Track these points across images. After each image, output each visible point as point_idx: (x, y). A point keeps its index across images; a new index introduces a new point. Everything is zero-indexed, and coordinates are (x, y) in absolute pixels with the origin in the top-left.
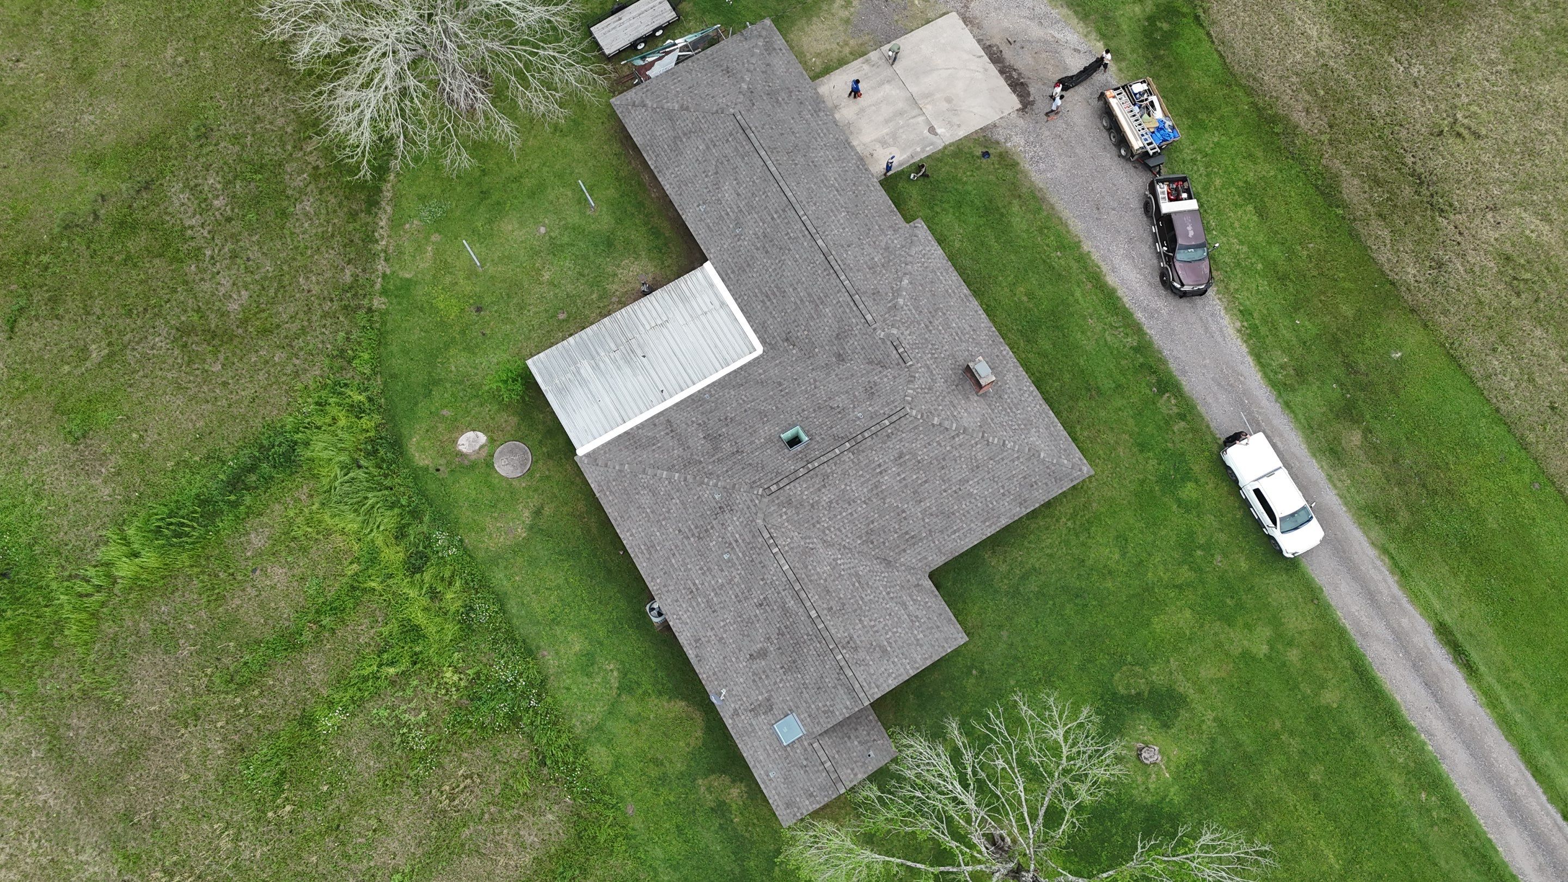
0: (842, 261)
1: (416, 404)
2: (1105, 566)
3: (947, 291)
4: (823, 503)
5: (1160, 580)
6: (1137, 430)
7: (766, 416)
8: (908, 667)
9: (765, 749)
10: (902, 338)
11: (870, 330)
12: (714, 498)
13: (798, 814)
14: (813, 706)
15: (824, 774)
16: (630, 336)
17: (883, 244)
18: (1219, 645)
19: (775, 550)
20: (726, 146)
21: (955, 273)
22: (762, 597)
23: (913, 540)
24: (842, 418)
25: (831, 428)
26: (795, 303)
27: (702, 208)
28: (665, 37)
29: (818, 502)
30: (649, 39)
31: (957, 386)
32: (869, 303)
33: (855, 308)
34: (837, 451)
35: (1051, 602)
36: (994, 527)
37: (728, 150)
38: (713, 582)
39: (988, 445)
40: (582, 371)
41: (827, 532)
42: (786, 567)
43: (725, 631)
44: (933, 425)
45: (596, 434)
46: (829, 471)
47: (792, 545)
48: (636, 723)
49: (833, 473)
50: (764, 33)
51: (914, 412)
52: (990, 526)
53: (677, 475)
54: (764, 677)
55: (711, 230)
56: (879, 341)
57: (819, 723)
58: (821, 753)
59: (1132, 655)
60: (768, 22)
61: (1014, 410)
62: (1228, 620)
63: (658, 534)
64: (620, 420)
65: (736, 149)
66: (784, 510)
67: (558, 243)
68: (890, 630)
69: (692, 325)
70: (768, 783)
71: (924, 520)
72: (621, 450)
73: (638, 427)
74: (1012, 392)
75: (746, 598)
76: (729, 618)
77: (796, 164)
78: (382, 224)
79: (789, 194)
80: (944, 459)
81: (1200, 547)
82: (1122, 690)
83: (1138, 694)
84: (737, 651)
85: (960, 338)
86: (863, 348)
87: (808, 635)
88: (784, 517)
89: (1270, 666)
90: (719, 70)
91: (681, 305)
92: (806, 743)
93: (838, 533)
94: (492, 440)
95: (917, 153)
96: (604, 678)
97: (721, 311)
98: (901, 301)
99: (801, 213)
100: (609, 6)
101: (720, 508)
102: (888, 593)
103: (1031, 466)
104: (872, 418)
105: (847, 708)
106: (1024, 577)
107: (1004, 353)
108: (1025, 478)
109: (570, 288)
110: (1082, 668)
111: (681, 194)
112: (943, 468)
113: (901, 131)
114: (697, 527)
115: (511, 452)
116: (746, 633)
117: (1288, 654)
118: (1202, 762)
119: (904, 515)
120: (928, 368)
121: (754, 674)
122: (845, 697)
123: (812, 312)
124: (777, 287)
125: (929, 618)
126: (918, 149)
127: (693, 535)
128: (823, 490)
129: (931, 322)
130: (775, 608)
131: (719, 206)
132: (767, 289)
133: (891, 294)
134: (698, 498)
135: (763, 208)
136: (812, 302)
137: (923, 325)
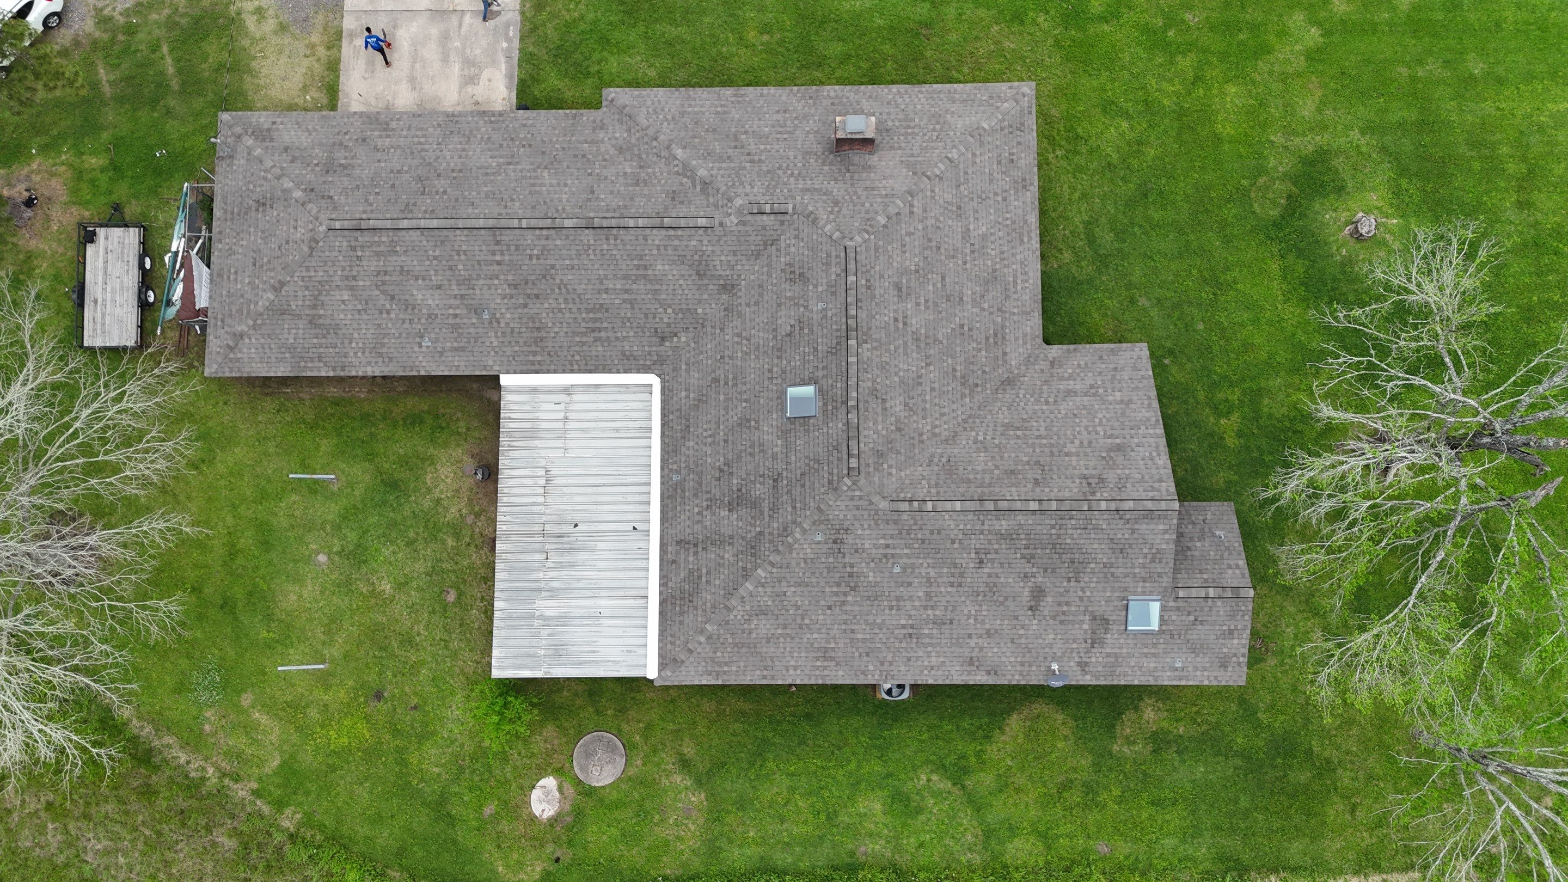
0: (608, 211)
1: (455, 842)
2: (1129, 144)
3: (717, 113)
4: (902, 414)
5: (1177, 94)
6: (994, 12)
7: (749, 421)
8: (1151, 431)
9: (1146, 655)
10: (752, 199)
11: (719, 231)
12: (819, 543)
13: (1241, 659)
14: (1137, 570)
15: (1219, 603)
16: (537, 528)
17: (612, 151)
18: (1284, 78)
19: (929, 506)
20: (365, 263)
21: (699, 91)
22: (973, 556)
23: (998, 337)
24: (811, 330)
25: (816, 350)
26: (624, 301)
27: (426, 343)
28: (157, 260)
29: (898, 420)
30: (147, 280)
31: (848, 171)
32: (683, 211)
33: (679, 232)
34: (852, 359)
35: (1136, 229)
36: (1033, 235)
37: (371, 264)
38: (916, 603)
39: (941, 179)
40: (548, 613)
41: (937, 431)
42: (958, 506)
43: (983, 622)
44: (885, 226)
45: (640, 641)
46: (870, 384)
47: (933, 482)
48: (1007, 785)
49: (874, 381)
50: (238, 130)
51: (858, 239)
52: (1030, 238)
53: (759, 571)
54: (1065, 608)
55: (462, 349)
56: (740, 228)
57: (1160, 575)
58: (1194, 593)
59: (1244, 177)
60: (225, 116)
61: (912, 124)
62: (1263, 50)
63: (815, 636)
64: (641, 602)
65: (378, 254)
66: (885, 466)
67: (351, 548)
68: (1094, 426)
69: (571, 444)
70: (1185, 674)
71: (983, 309)
72: (681, 623)
73: (664, 583)
74: (888, 114)
75: (962, 575)
76: (972, 609)
77: (445, 192)
78: (182, 760)
79: (481, 223)
80: (930, 240)
81: (1166, 27)
82: (1274, 213)
83: (1289, 197)
84: (1015, 622)
85: (787, 132)
86: (735, 253)
87: (1053, 527)
88: (894, 471)
89: (1336, 38)
90: (253, 214)
91: (537, 443)
92: (1171, 604)
93: (945, 418)
94: (559, 772)
95: (509, 50)
96: (934, 795)
97: (575, 398)
98: (702, 172)
99: (515, 223)
100: (68, 305)
101: (835, 542)
102: (1047, 403)
103: (990, 147)
104: (834, 294)
105: (1165, 532)
106: (1091, 240)
107: (832, 94)
108: (999, 163)
109: (420, 567)
110: (1227, 240)
111: (391, 359)
112: (939, 248)
113: (468, 51)
114: (838, 585)
115: (588, 755)
116: (1001, 599)
117: (1335, 10)
118: (1401, 176)
119: (966, 328)
120: (808, 190)
121: (1054, 618)
122: (1152, 526)
123: (649, 287)
124: (589, 311)
125: (1100, 373)
126: (505, 45)
127: (845, 594)
128: (888, 405)
129: (749, 154)
130: (996, 547)
131: (438, 321)
132: (583, 325)
133: (685, 180)
134: (805, 562)
135: (477, 267)
136: (636, 279)
137: (748, 165)
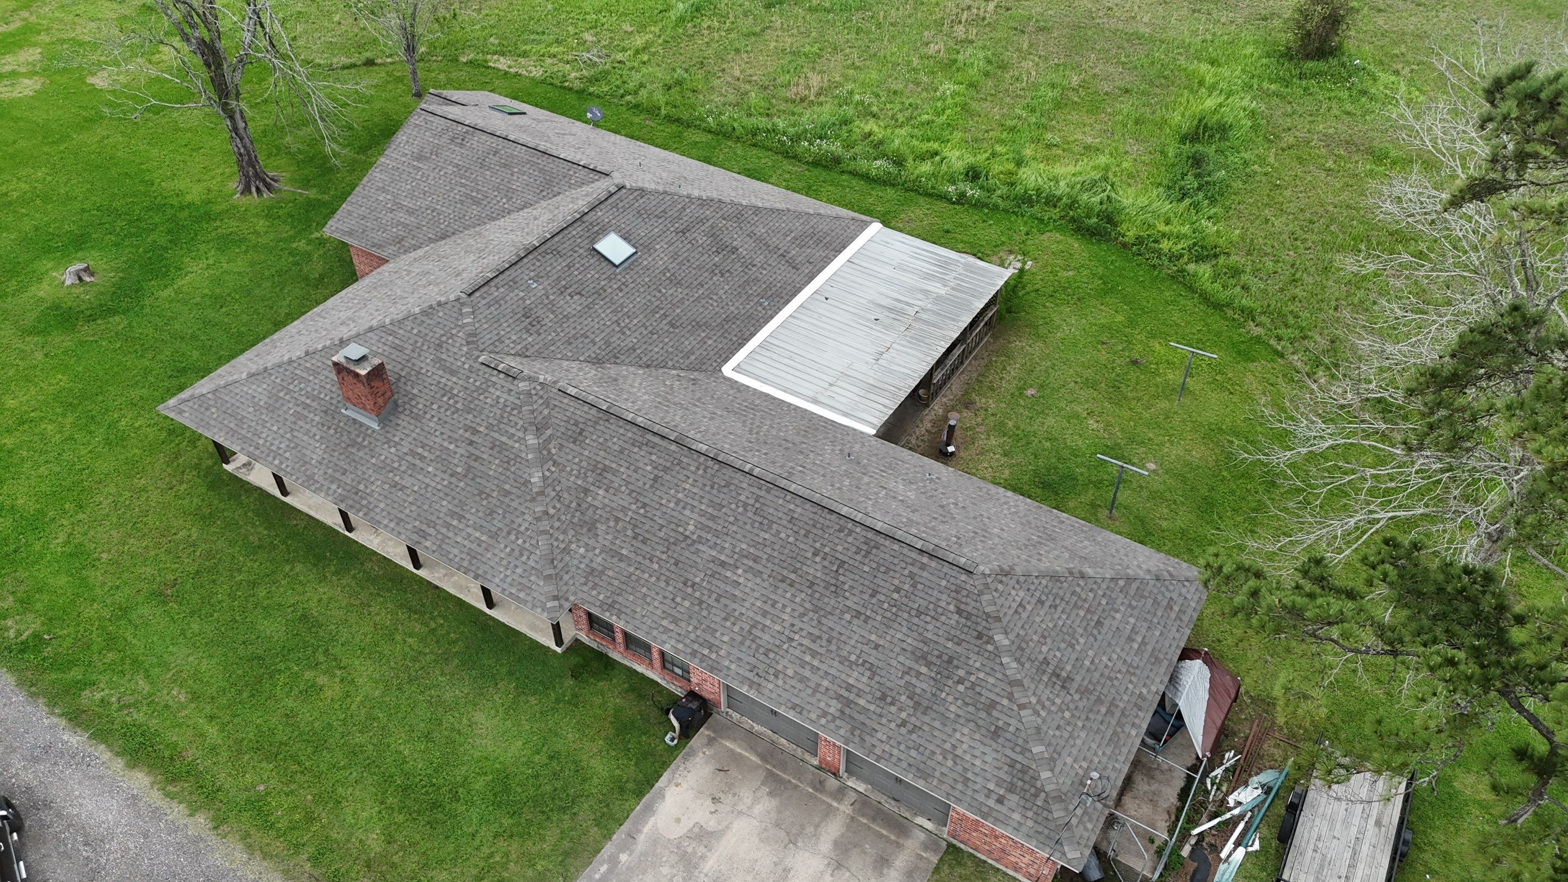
16: (912, 331)
24: (559, 279)
25: (568, 266)
27: (931, 476)
40: (937, 285)
55: (896, 459)
68: (420, 180)
82: (116, 318)
83: (92, 320)
91: (871, 381)
102: (434, 210)
109: (1051, 421)
120: (451, 372)
125: (376, 219)
129: (471, 443)
133: (553, 451)
137: (481, 429)
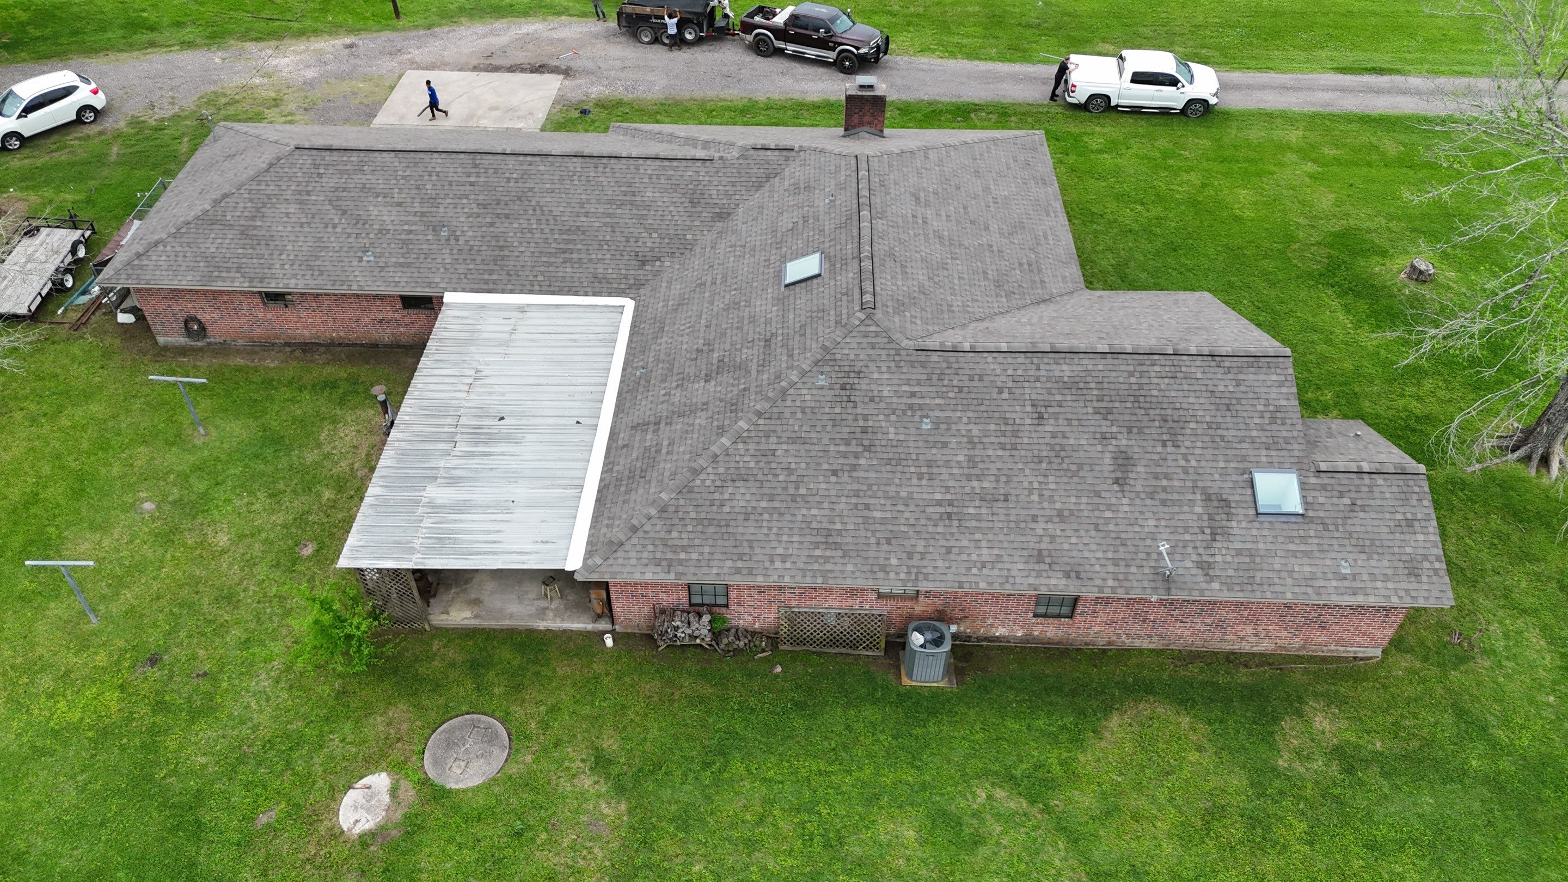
2: (1147, 219)
4: (926, 283)
5: (1188, 192)
7: (738, 303)
8: (1233, 322)
9: (1294, 554)
11: (718, 163)
12: (822, 388)
13: (1437, 565)
14: (1254, 433)
15: (1380, 480)
16: (450, 420)
18: (1292, 188)
19: (966, 346)
20: (325, 180)
22: (1029, 409)
23: (1033, 267)
24: (817, 220)
25: (822, 230)
27: (368, 257)
29: (921, 286)
30: (72, 266)
31: (858, 140)
34: (866, 224)
36: (1060, 215)
37: (331, 181)
38: (955, 471)
39: (956, 149)
40: (442, 500)
42: (1004, 347)
43: (1051, 500)
44: (899, 155)
45: (563, 532)
46: (886, 248)
48: (1117, 809)
49: (891, 247)
52: (1057, 216)
54: (1165, 483)
56: (741, 161)
57: (1287, 441)
58: (1341, 467)
61: (923, 134)
63: (814, 512)
64: (572, 491)
66: (908, 314)
67: (193, 497)
69: (514, 351)
70: (1359, 584)
71: (1014, 243)
72: (626, 501)
73: (608, 469)
74: (898, 132)
75: (1015, 434)
76: (1032, 480)
80: (948, 180)
81: (1164, 158)
82: (1317, 267)
83: (1329, 257)
84: (1097, 500)
86: (734, 184)
87: (1131, 374)
89: (1333, 169)
90: (219, 164)
91: (472, 349)
94: (397, 768)
97: (530, 314)
98: (704, 138)
101: (843, 388)
104: (844, 188)
105: (1281, 384)
109: (277, 519)
111: (322, 275)
112: (958, 188)
114: (848, 444)
115: (450, 744)
116: (1074, 468)
117: (1326, 153)
119: (995, 249)
121: (1151, 495)
122: (1262, 377)
123: (635, 212)
127: (856, 456)
128: (908, 271)
130: (1058, 397)
131: (388, 236)
132: (554, 245)
133: (687, 146)
134: (803, 413)
135: (447, 187)
136: (622, 204)
